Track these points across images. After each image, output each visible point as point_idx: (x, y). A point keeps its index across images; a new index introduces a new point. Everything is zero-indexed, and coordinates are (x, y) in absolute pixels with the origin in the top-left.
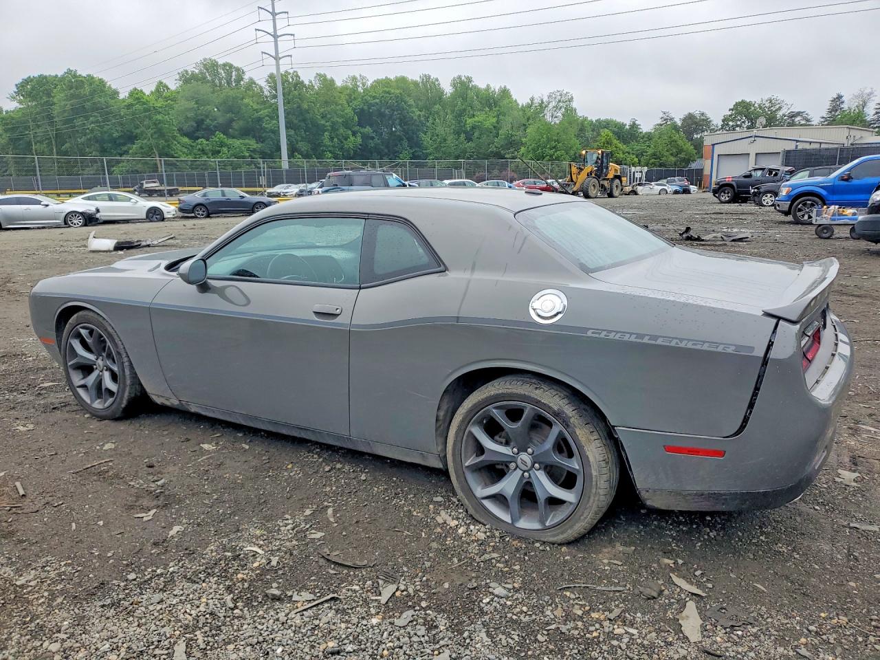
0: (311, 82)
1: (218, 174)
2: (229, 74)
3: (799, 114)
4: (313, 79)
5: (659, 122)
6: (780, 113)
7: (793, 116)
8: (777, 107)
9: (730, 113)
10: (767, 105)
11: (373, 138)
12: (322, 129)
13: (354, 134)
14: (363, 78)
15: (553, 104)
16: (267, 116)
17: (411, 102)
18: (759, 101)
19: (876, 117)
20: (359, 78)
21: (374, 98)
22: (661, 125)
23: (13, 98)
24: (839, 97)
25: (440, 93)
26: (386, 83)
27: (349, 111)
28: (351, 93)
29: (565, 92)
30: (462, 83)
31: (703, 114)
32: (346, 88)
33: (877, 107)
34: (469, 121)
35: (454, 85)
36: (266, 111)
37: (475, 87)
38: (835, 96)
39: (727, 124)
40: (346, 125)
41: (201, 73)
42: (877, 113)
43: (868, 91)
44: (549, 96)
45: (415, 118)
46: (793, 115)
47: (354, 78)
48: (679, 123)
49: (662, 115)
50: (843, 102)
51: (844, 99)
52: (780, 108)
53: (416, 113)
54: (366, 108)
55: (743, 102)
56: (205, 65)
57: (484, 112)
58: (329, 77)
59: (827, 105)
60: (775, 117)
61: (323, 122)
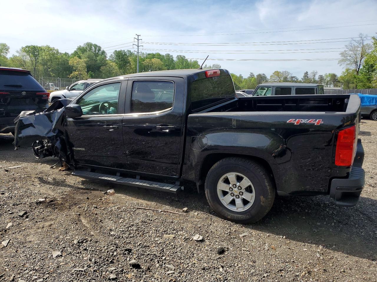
2: (95, 48)
3: (294, 77)
5: (249, 76)
6: (289, 76)
7: (292, 78)
9: (273, 74)
10: (285, 73)
18: (282, 72)
19: (318, 80)
22: (250, 77)
23: (17, 52)
24: (307, 73)
25: (173, 61)
29: (218, 65)
30: (181, 58)
31: (264, 74)
33: (319, 76)
37: (186, 60)
41: (86, 47)
42: (319, 78)
43: (315, 71)
44: (213, 66)
48: (256, 77)
49: (250, 74)
51: (308, 73)
52: (288, 75)
55: (277, 71)
59: (303, 75)
60: (287, 77)
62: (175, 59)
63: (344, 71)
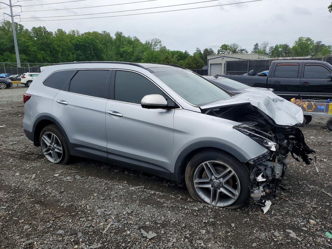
0: (55, 32)
1: (5, 69)
2: (17, 27)
3: (243, 50)
4: (56, 31)
5: (195, 52)
8: (237, 47)
9: (220, 49)
10: (233, 46)
11: (81, 55)
12: (57, 52)
13: (73, 54)
14: (77, 31)
15: (153, 44)
16: (31, 45)
17: (98, 41)
18: (230, 45)
19: (269, 52)
20: (76, 31)
21: (82, 39)
24: (257, 44)
25: (110, 38)
26: (89, 33)
27: (70, 44)
28: (72, 37)
29: (158, 39)
30: (119, 34)
31: (211, 49)
32: (69, 35)
33: (270, 48)
34: (121, 49)
35: (116, 35)
36: (31, 43)
37: (124, 36)
38: (256, 44)
39: (219, 53)
40: (69, 50)
41: (3, 26)
42: (270, 50)
43: (266, 42)
44: (152, 40)
45: (99, 48)
46: (242, 50)
47: (74, 31)
48: (203, 53)
49: (196, 49)
50: (258, 46)
52: (237, 48)
53: (100, 46)
54: (78, 43)
55: (225, 45)
56: (5, 23)
57: (127, 46)
58: (63, 30)
59: (253, 47)
60: (236, 51)
61: (58, 48)
62: (113, 36)
63: (297, 41)
